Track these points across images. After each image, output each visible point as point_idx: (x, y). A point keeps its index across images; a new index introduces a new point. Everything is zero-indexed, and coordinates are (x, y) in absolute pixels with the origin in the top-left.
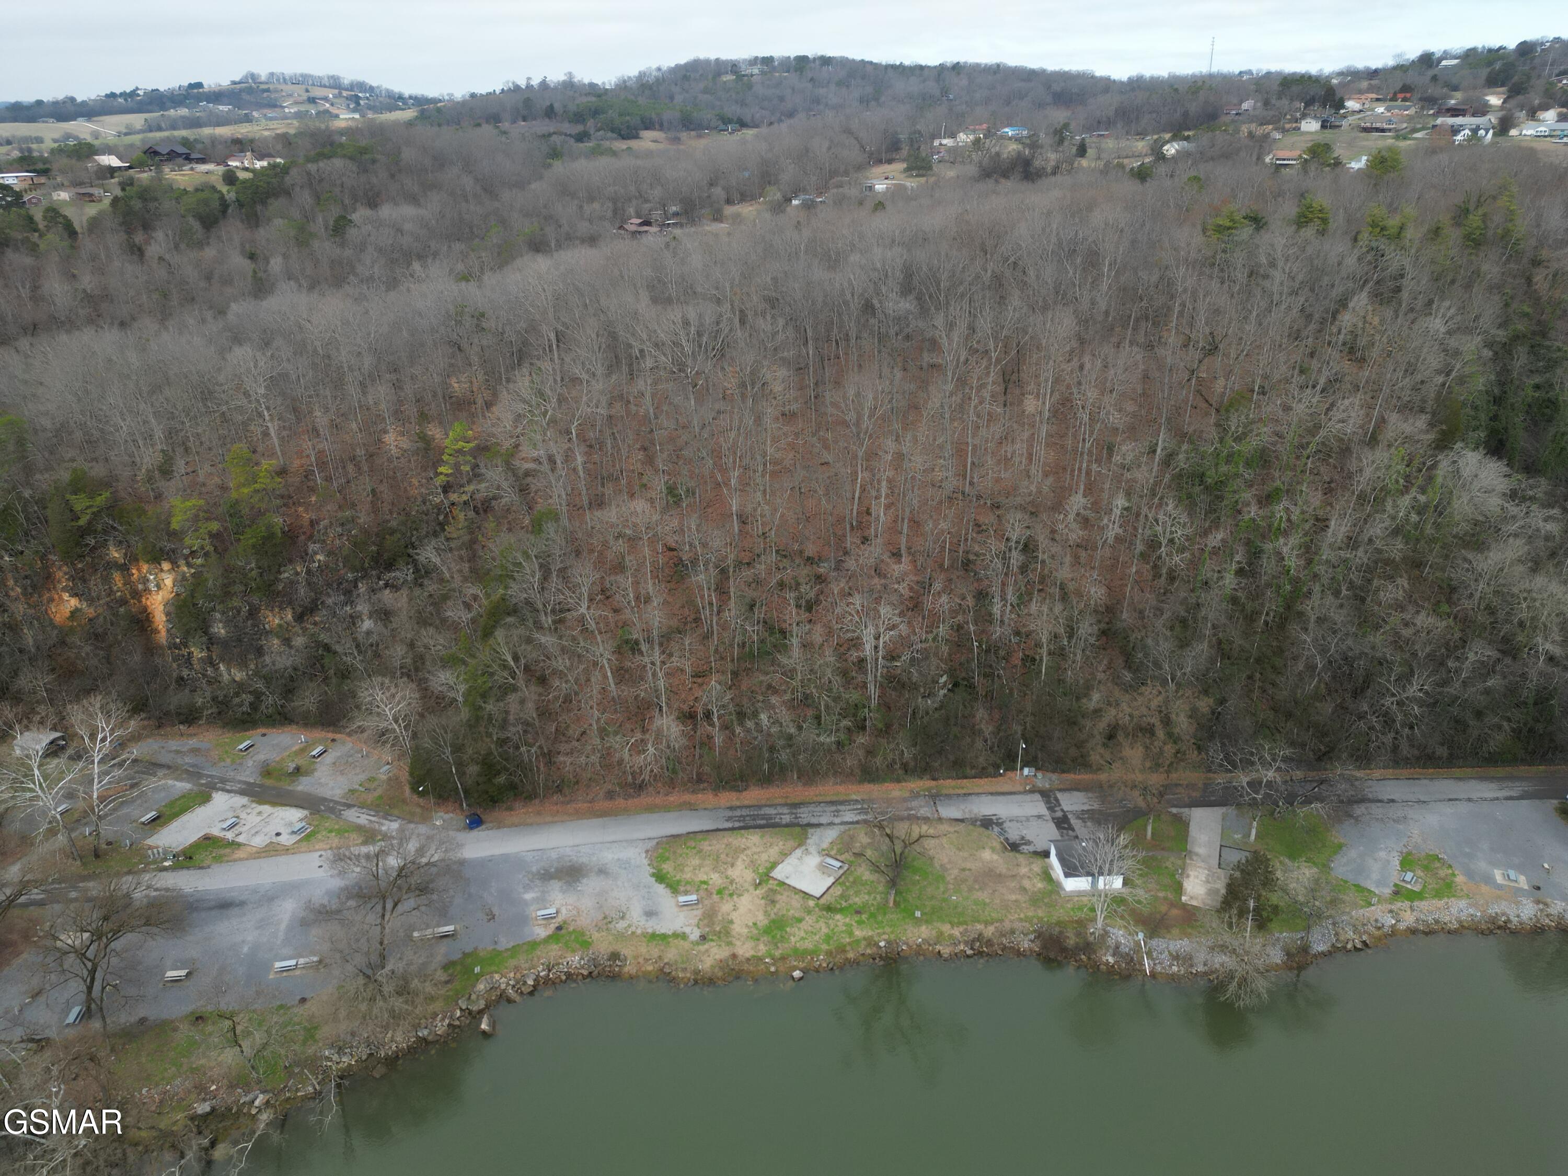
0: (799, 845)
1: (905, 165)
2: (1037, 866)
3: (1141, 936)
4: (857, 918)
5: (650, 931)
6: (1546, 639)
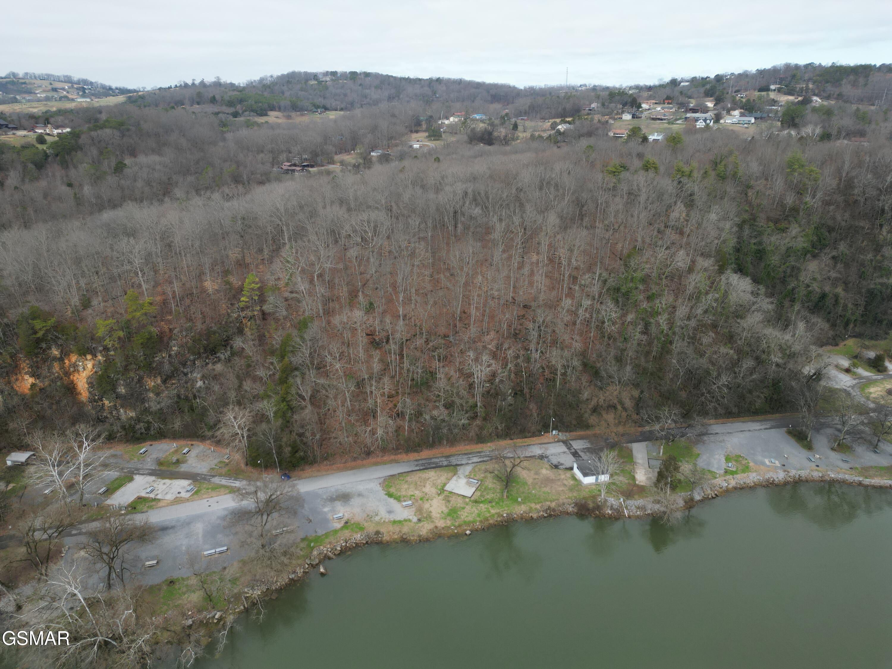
0: (455, 475)
1: (427, 134)
2: (568, 474)
3: (622, 500)
4: (490, 505)
5: (392, 519)
6: (775, 356)
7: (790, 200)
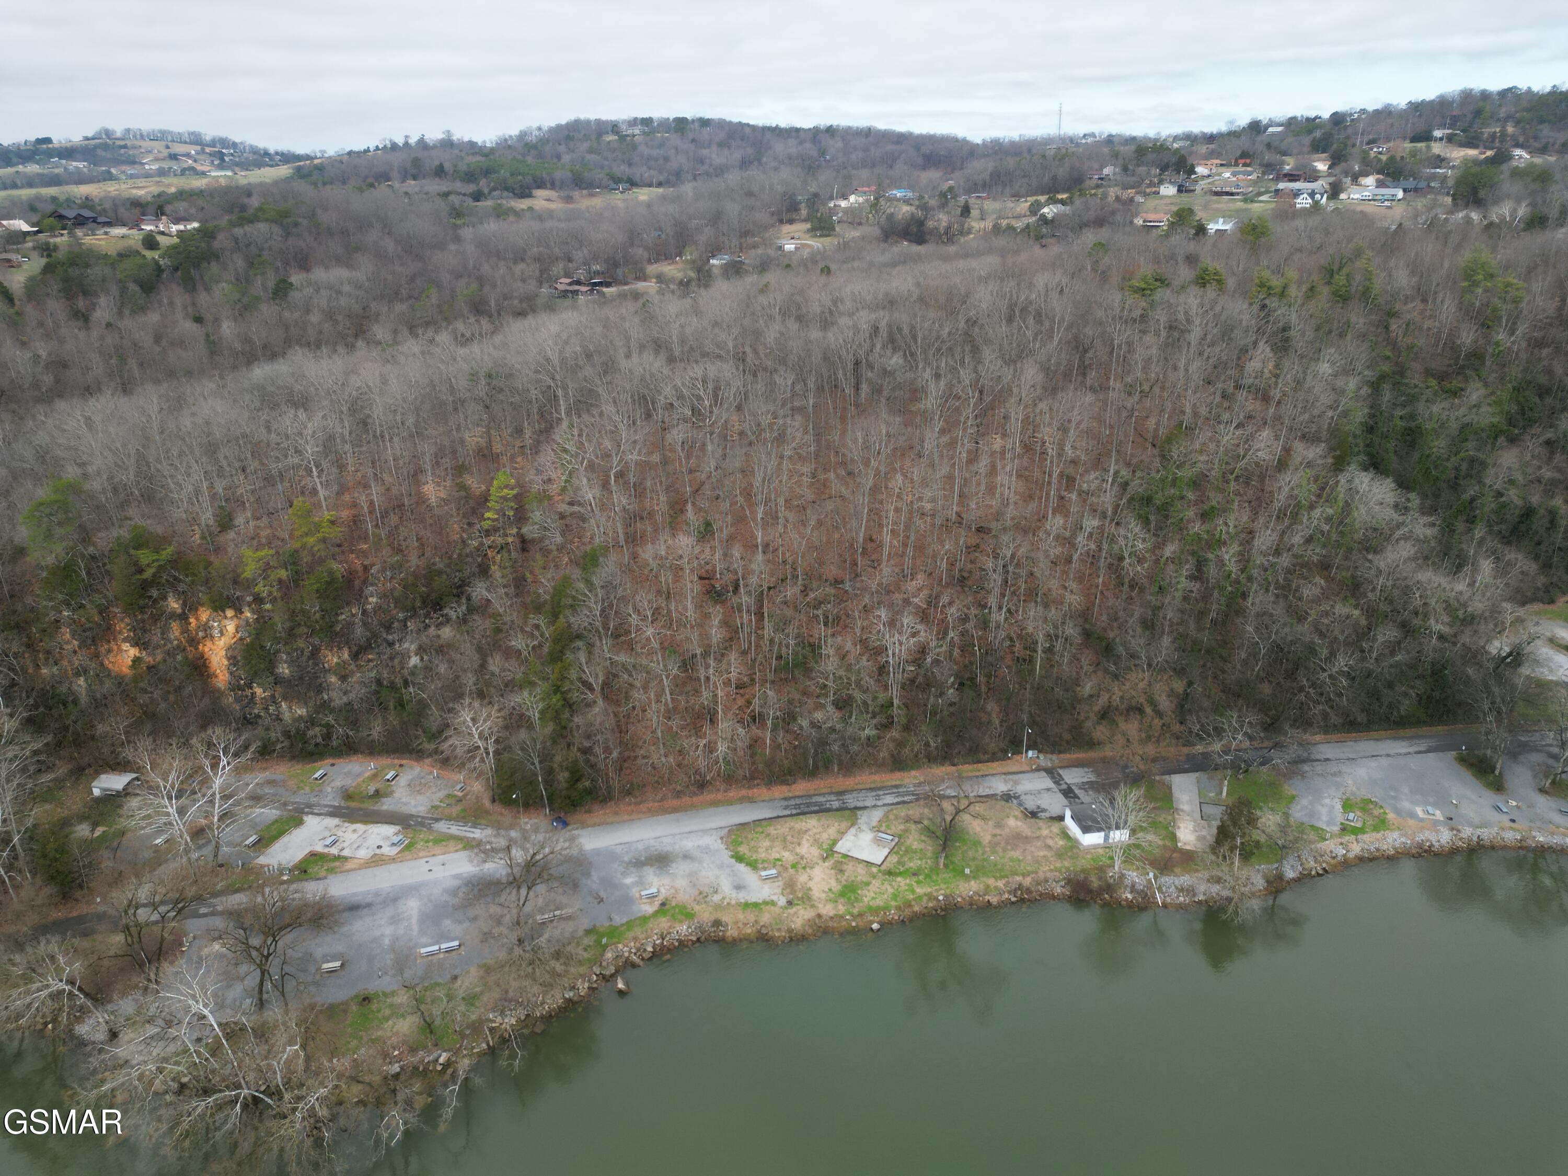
1: (809, 226)
2: (1055, 828)
3: (1151, 875)
4: (915, 878)
5: (742, 901)
6: (1437, 622)
7: (1468, 337)
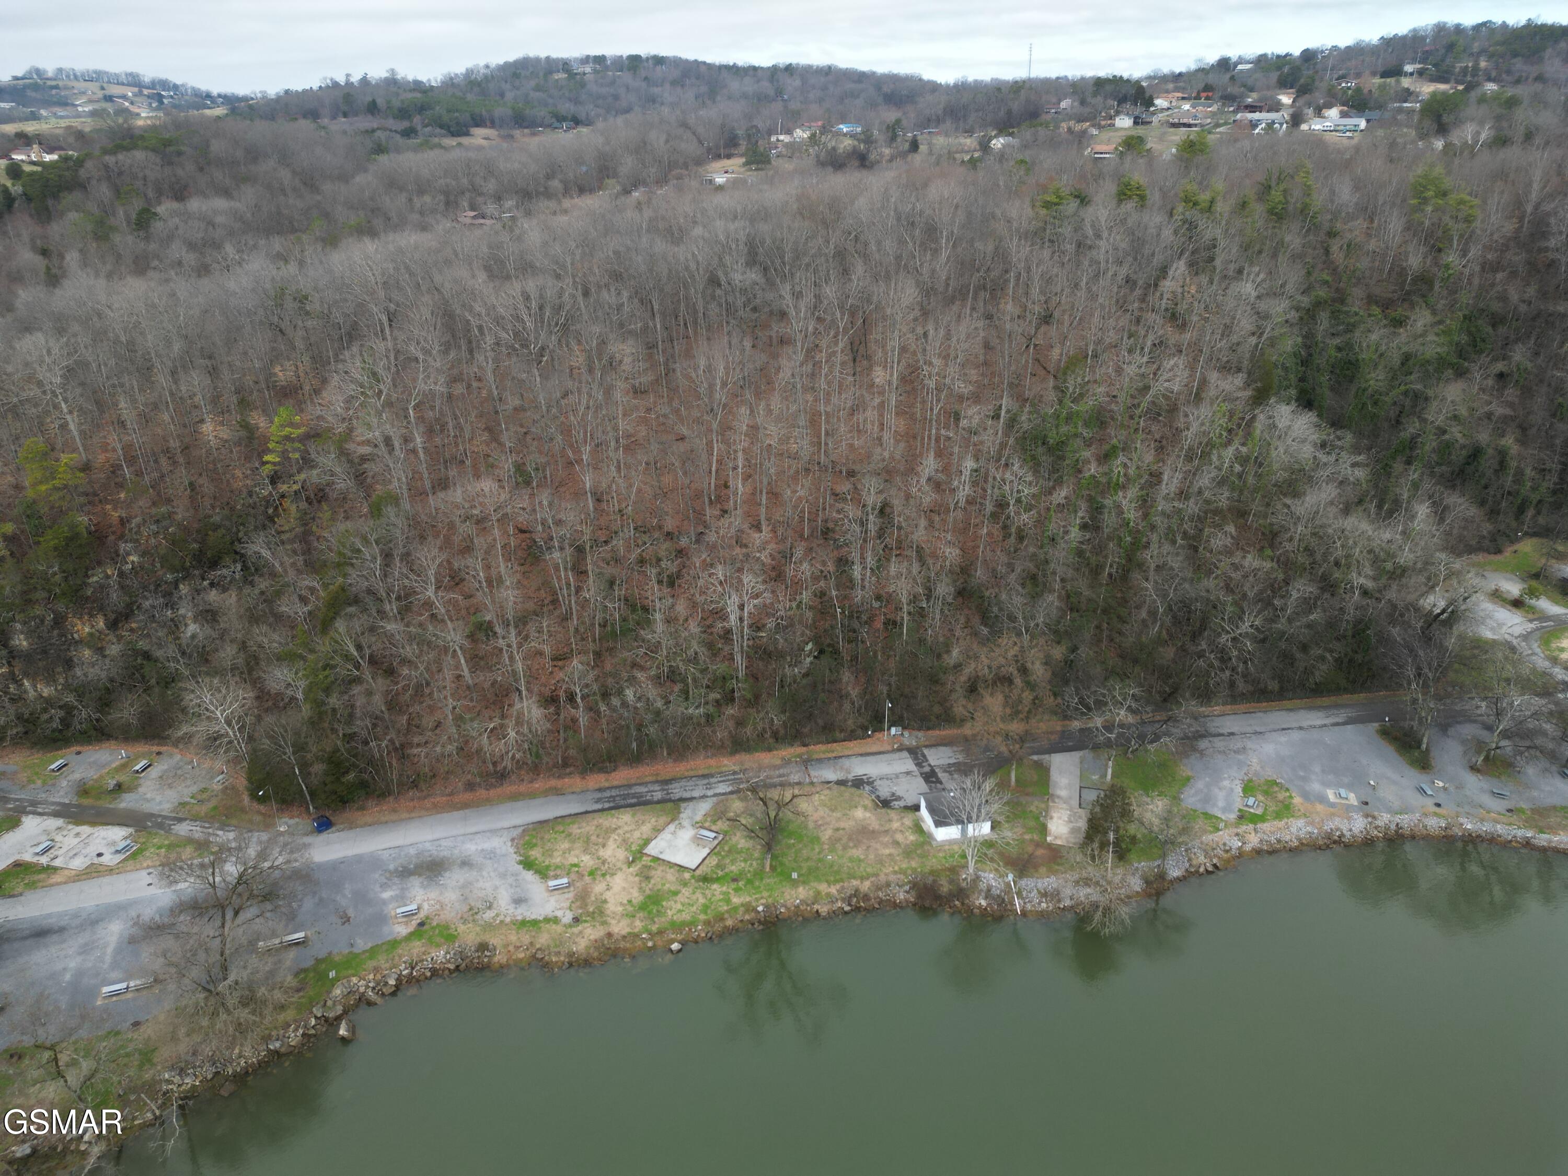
0: (672, 820)
1: (744, 160)
2: (908, 821)
3: (1011, 877)
4: (734, 885)
5: (519, 918)
6: (1359, 574)
7: (1415, 261)
